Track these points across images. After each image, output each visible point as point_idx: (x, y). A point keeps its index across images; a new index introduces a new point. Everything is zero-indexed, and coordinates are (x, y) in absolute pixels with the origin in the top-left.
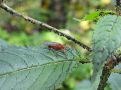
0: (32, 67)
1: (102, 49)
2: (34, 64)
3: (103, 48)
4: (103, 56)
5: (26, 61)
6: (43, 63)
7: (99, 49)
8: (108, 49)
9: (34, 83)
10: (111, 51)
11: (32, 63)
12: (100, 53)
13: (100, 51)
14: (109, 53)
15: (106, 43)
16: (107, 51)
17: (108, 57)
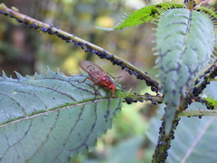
0: (33, 114)
1: (176, 66)
2: (38, 109)
3: (179, 64)
4: (181, 78)
5: (21, 104)
6: (54, 105)
7: (171, 66)
8: (187, 65)
9: (43, 143)
10: (193, 68)
11: (35, 107)
12: (175, 73)
13: (173, 69)
14: (190, 71)
15: (182, 54)
16: (186, 68)
17: (190, 79)
